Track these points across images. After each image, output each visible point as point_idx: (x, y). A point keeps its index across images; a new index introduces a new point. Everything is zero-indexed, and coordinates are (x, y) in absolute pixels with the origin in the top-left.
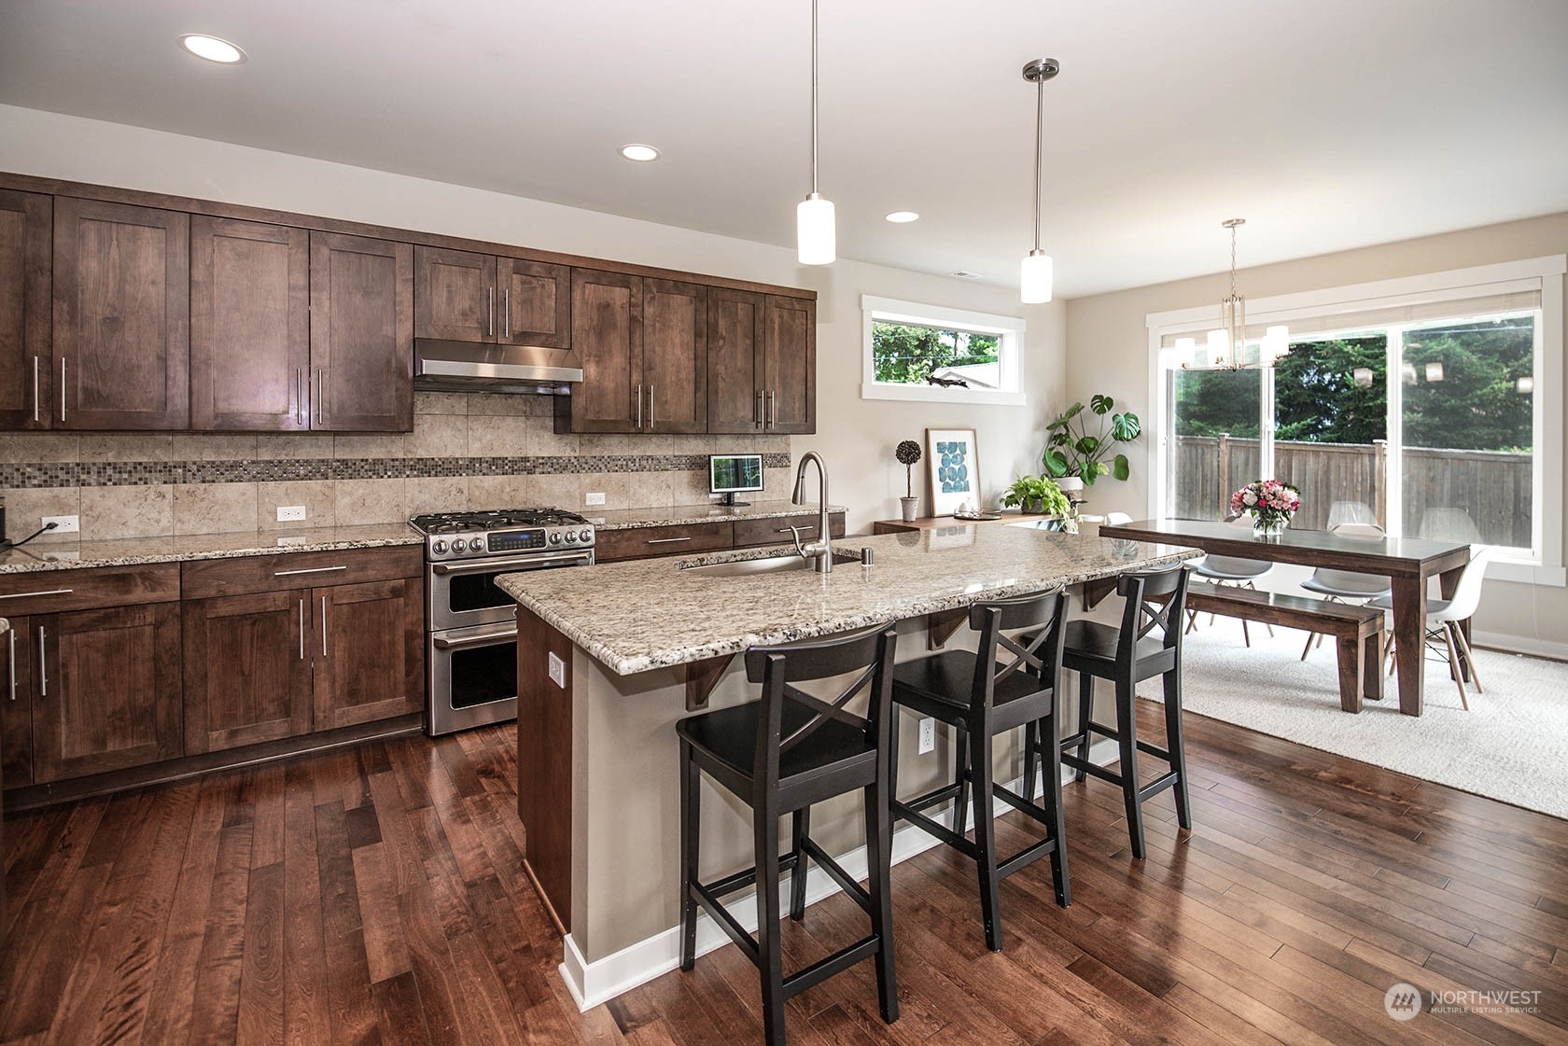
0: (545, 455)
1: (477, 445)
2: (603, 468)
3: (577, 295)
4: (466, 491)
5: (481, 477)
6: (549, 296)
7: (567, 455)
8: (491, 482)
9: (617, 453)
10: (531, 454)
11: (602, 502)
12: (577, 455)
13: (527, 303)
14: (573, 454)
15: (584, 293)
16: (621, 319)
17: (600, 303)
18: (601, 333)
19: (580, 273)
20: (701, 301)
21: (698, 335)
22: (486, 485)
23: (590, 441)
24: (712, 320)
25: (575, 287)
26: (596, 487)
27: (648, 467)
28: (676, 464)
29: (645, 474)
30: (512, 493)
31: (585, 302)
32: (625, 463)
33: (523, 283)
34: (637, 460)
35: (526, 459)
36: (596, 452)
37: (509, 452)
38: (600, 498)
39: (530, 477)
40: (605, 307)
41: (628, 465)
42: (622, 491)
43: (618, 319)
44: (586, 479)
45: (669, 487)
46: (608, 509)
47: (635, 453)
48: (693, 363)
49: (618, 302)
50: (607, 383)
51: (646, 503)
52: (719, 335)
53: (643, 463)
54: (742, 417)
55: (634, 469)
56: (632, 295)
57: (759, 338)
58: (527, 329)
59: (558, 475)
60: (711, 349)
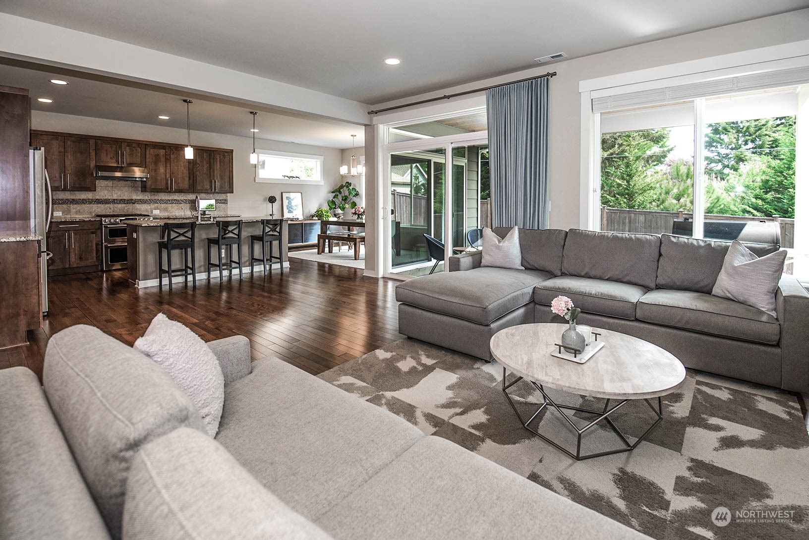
0: (139, 198)
1: (116, 195)
2: (159, 203)
3: (148, 152)
5: (117, 204)
6: (139, 153)
7: (146, 198)
9: (163, 198)
10: (133, 198)
12: (149, 198)
13: (131, 155)
15: (150, 152)
17: (155, 154)
18: (156, 162)
19: (149, 146)
21: (189, 163)
22: (119, 207)
23: (154, 195)
25: (147, 150)
26: (156, 208)
28: (185, 201)
29: (174, 205)
30: (128, 210)
31: (150, 154)
33: (130, 149)
34: (171, 200)
35: (132, 200)
36: (156, 198)
37: (126, 197)
38: (158, 212)
39: (134, 205)
40: (157, 155)
41: (167, 202)
42: (166, 210)
43: (162, 159)
44: (153, 206)
45: (182, 209)
46: (160, 215)
47: (170, 198)
48: (188, 172)
49: (162, 154)
50: (158, 178)
51: (174, 214)
52: (197, 163)
53: (173, 201)
54: (206, 188)
55: (170, 203)
56: (166, 152)
57: (212, 164)
58: (132, 162)
59: (143, 205)
60: (194, 167)
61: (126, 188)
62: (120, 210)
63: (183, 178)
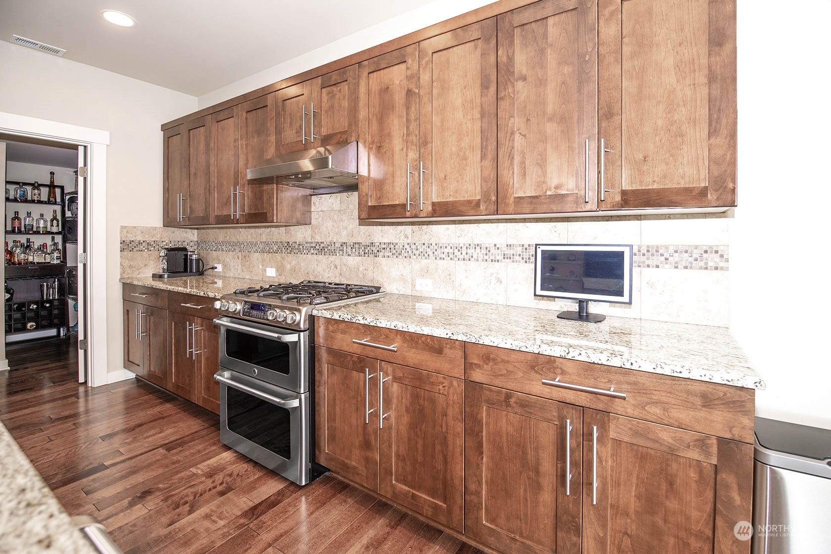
0: (386, 241)
1: (344, 233)
2: (431, 255)
3: (362, 88)
4: (338, 267)
5: (346, 257)
8: (352, 261)
9: (443, 241)
12: (409, 241)
13: (331, 110)
14: (405, 240)
15: (367, 84)
16: (399, 98)
17: (381, 88)
18: (382, 117)
19: (365, 66)
20: (488, 41)
21: (485, 86)
22: (349, 264)
24: (503, 59)
26: (425, 272)
27: (475, 256)
28: (507, 254)
29: (472, 263)
30: (365, 272)
31: (368, 92)
32: (451, 251)
34: (464, 248)
36: (426, 239)
37: (363, 238)
39: (376, 259)
40: (385, 93)
41: (455, 252)
42: (450, 280)
43: (396, 97)
44: (416, 264)
45: (501, 281)
46: (434, 295)
47: (462, 241)
49: (397, 81)
50: (387, 167)
51: (473, 296)
52: (516, 76)
53: (470, 251)
54: (556, 188)
55: (462, 257)
56: (408, 68)
57: (587, 58)
58: (330, 132)
59: (396, 260)
60: (502, 98)
62: (350, 270)
63: (461, 154)
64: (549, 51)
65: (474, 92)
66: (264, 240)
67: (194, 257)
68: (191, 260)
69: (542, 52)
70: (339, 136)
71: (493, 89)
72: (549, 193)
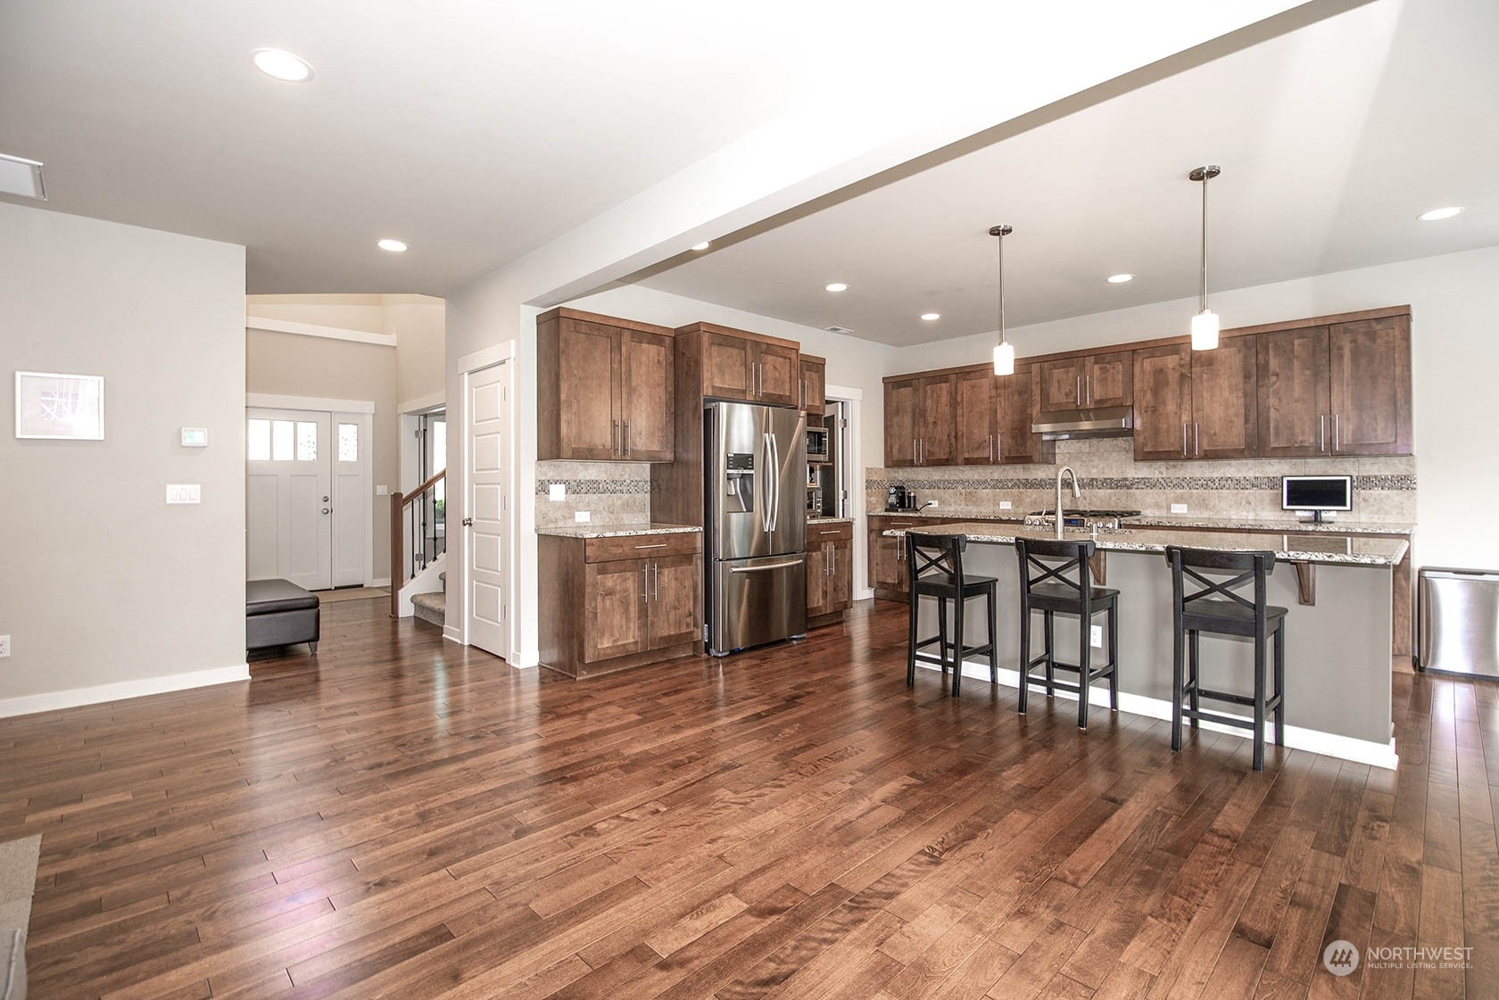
0: (1140, 476)
1: (1095, 471)
2: (1185, 486)
3: (1137, 369)
4: (1088, 499)
5: (1097, 490)
6: (1118, 373)
7: (1156, 476)
8: (1104, 493)
9: (1198, 475)
10: (1129, 476)
11: (1185, 511)
12: (1164, 476)
13: (1103, 380)
14: (1160, 476)
15: (1142, 366)
16: (1173, 377)
17: (1156, 369)
18: (1156, 390)
19: (1139, 353)
20: (1249, 349)
21: (1247, 377)
22: (1100, 495)
23: (1174, 467)
24: (1261, 361)
25: (1135, 363)
26: (1179, 500)
27: (1227, 486)
28: (1255, 484)
29: (1225, 492)
31: (1143, 371)
32: (1205, 482)
33: (1101, 369)
34: (1217, 480)
35: (1126, 479)
36: (1180, 474)
37: (1115, 475)
38: (1183, 509)
39: (1130, 491)
40: (1159, 372)
41: (1208, 484)
42: (1203, 504)
43: (1170, 377)
44: (1171, 493)
45: (1250, 503)
46: (1189, 516)
47: (1215, 475)
48: (1241, 401)
49: (1170, 366)
50: (1161, 426)
51: (1225, 515)
52: (1271, 372)
53: (1222, 483)
54: (1301, 442)
55: (1215, 487)
56: (1181, 359)
57: (1322, 368)
58: (1104, 397)
59: (1149, 491)
60: (1261, 386)
61: (1114, 454)
62: (1101, 500)
63: (1228, 418)
64: (1295, 361)
65: (1239, 380)
66: (996, 478)
67: (912, 495)
68: (909, 497)
69: (1290, 361)
70: (1113, 401)
71: (1254, 379)
72: (1296, 445)
